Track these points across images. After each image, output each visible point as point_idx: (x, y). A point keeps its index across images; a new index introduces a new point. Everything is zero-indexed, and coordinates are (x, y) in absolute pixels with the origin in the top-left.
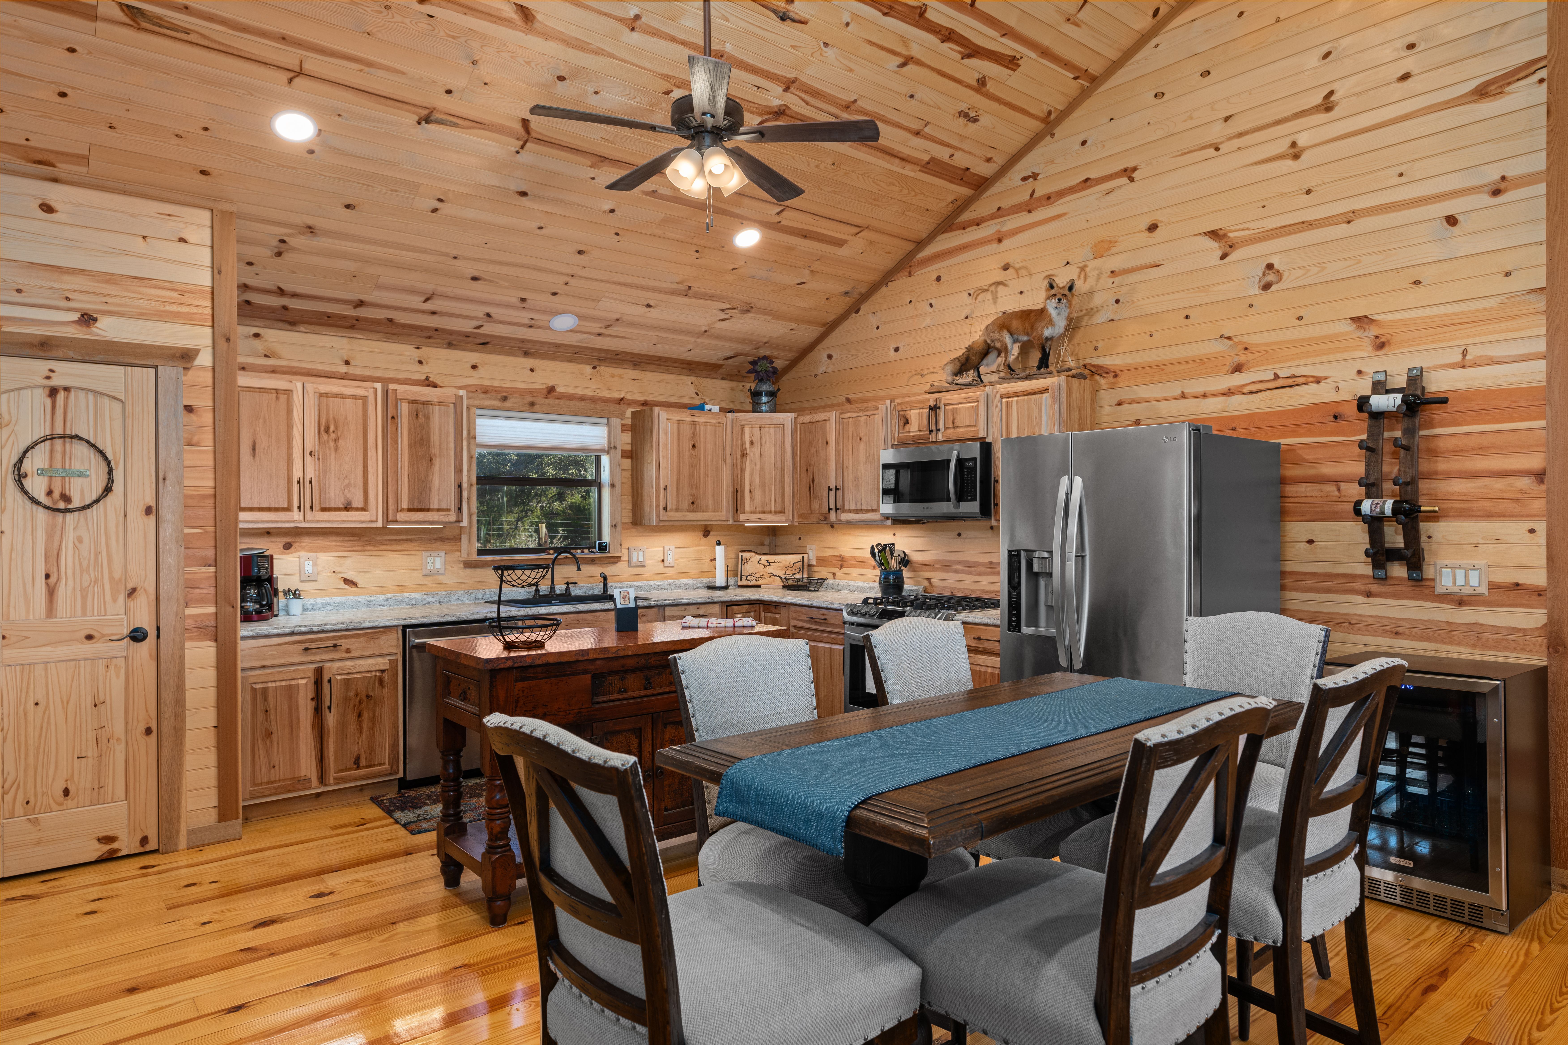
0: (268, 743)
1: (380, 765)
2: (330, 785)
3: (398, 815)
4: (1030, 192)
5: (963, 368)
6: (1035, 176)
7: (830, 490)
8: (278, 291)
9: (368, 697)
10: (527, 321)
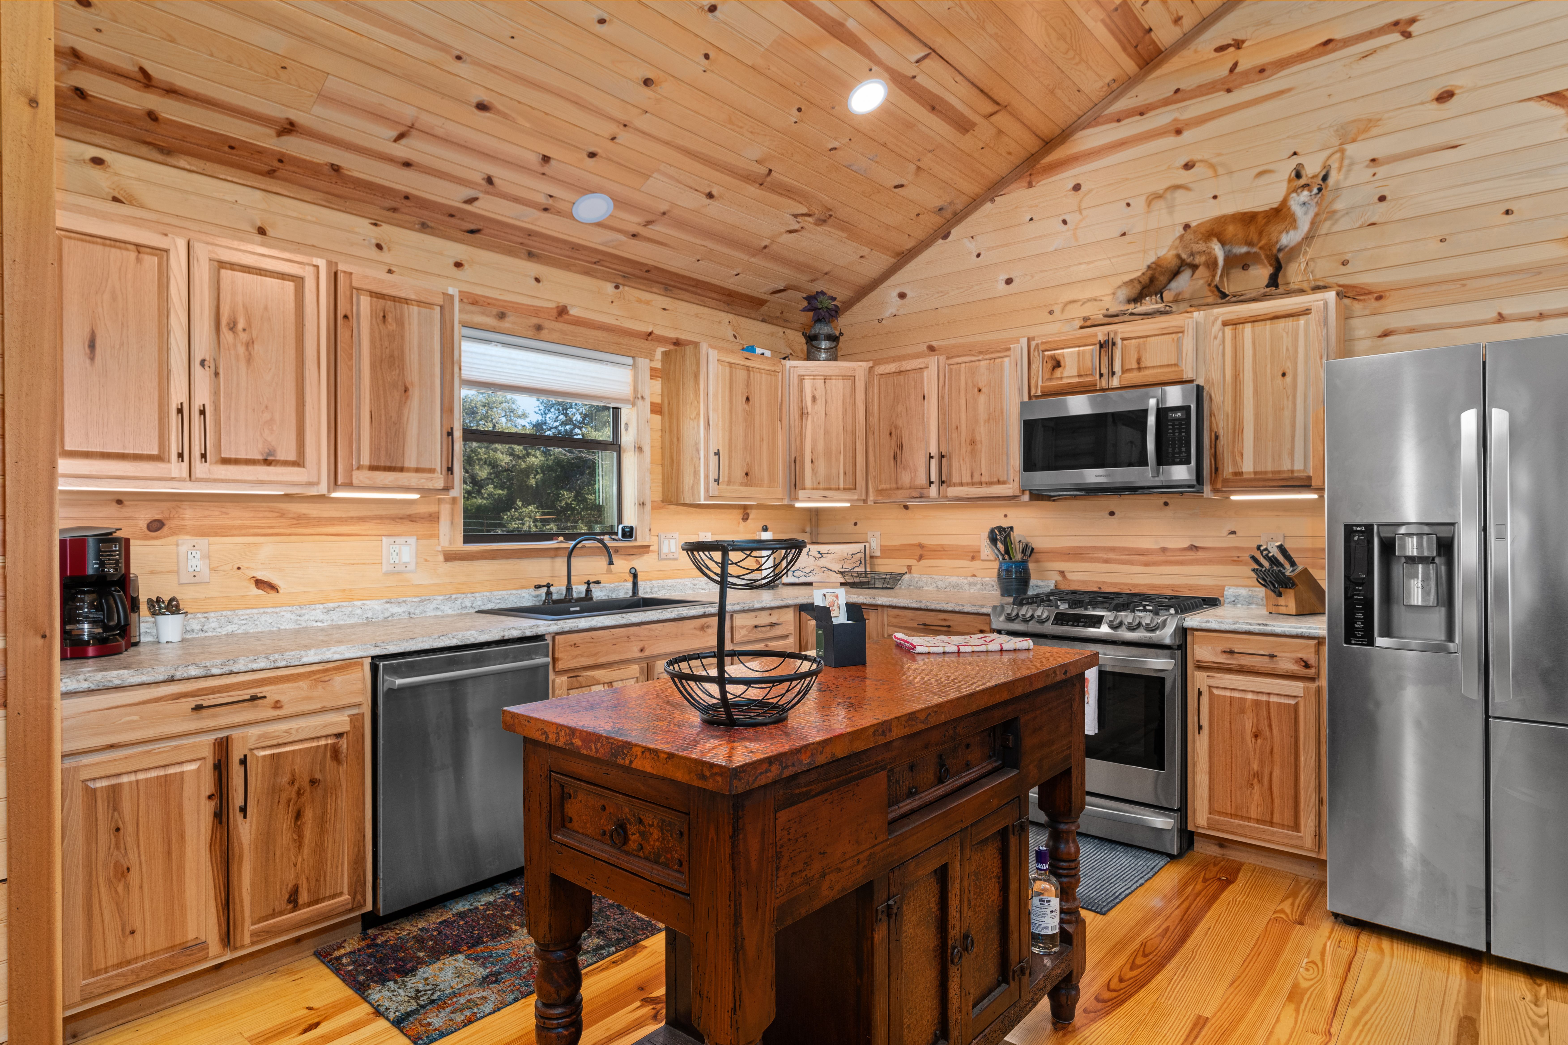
0: (120, 888)
1: (334, 896)
2: (243, 947)
3: (377, 994)
4: (1230, 65)
5: (1145, 291)
6: (1238, 44)
7: (931, 457)
8: (140, 76)
9: (313, 782)
10: (542, 200)
